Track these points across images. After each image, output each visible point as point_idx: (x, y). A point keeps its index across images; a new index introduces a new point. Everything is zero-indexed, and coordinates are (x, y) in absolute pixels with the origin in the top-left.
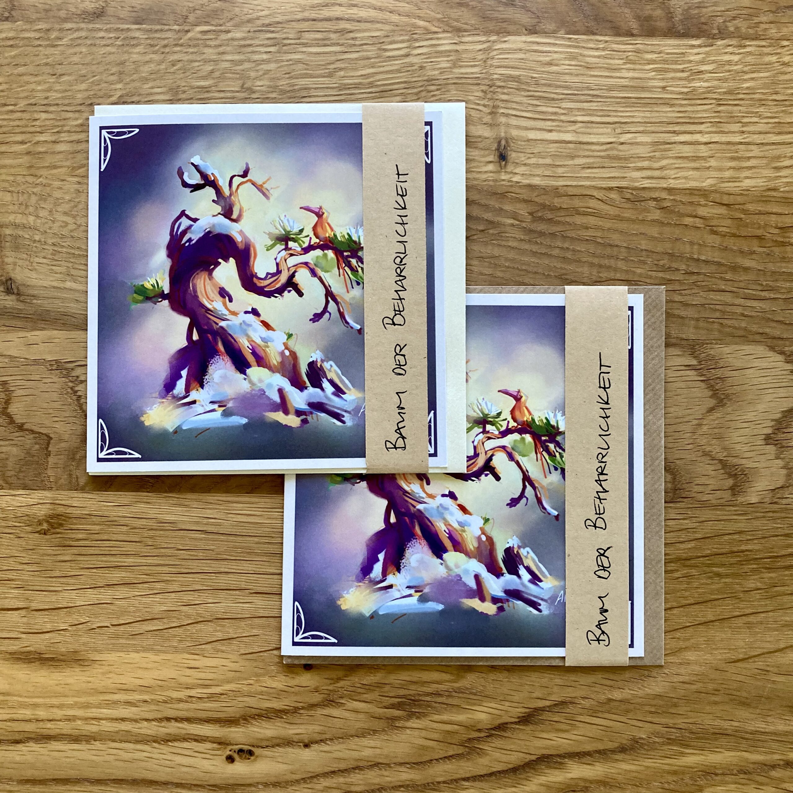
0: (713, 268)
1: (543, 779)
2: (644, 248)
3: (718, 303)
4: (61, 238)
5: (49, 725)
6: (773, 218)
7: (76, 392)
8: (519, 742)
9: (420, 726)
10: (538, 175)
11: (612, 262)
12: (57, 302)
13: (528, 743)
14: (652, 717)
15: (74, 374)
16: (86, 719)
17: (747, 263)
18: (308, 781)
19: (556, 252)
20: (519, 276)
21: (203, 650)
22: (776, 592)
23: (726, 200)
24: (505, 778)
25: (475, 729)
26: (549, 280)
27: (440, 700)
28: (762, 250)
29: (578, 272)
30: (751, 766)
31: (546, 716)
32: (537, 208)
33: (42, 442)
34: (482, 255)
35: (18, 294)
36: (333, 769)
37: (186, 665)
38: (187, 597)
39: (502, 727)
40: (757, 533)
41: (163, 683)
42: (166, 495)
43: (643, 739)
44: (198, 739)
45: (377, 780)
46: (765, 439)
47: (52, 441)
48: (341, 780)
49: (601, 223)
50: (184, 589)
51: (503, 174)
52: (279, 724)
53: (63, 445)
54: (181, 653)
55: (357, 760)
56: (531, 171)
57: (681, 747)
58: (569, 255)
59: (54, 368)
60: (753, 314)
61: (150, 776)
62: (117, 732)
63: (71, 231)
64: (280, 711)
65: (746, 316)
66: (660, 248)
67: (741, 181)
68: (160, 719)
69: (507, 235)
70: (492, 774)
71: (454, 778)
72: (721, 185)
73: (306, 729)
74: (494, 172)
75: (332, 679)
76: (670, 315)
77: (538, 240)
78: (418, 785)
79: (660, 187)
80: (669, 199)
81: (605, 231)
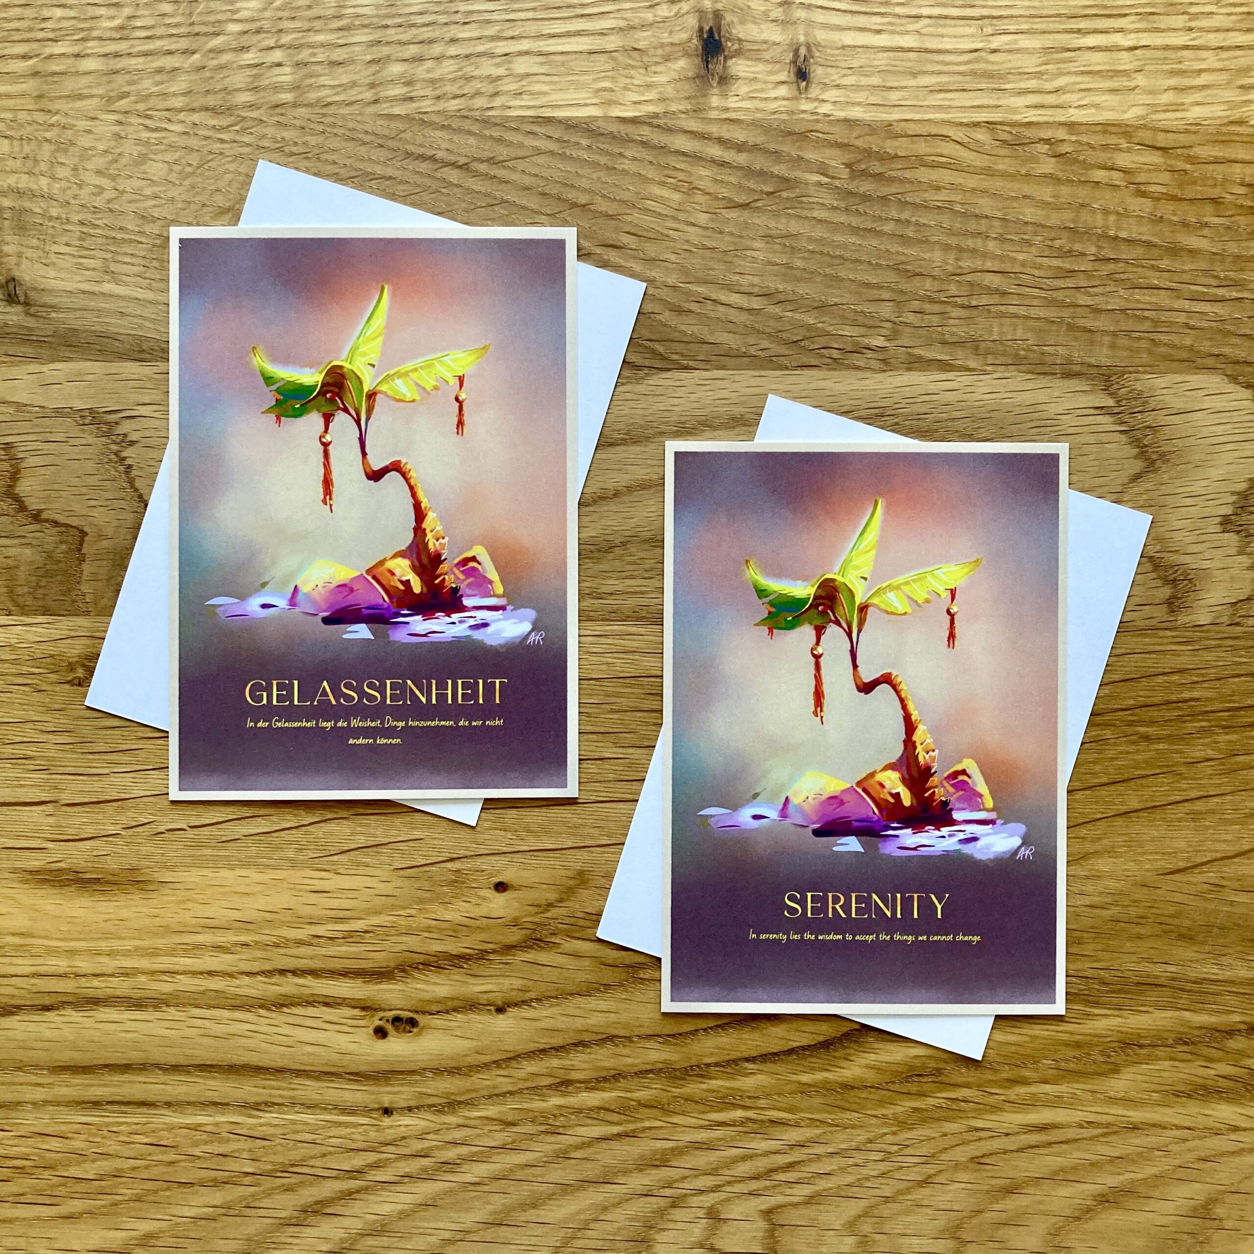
0: (1139, 251)
1: (871, 1058)
2: (1029, 220)
3: (1148, 307)
4: (94, 213)
5: (96, 982)
6: (1237, 168)
7: (124, 459)
10: (859, 104)
11: (979, 243)
12: (89, 316)
15: (120, 430)
16: (153, 973)
17: (1194, 242)
18: (504, 1065)
19: (888, 227)
20: (830, 266)
21: (334, 863)
22: (1237, 763)
23: (1161, 140)
24: (812, 1056)
26: (878, 272)
28: (1218, 220)
29: (925, 259)
30: (1196, 1032)
32: (860, 156)
33: (70, 539)
34: (770, 232)
35: (27, 304)
36: (542, 1047)
37: (308, 888)
40: (1208, 671)
41: (274, 916)
44: (330, 1002)
45: (610, 1063)
46: (1221, 524)
47: (86, 538)
48: (555, 1062)
49: (960, 180)
51: (803, 101)
52: (456, 977)
53: (105, 543)
54: (301, 868)
55: (579, 1032)
56: (848, 96)
57: (1086, 1006)
58: (910, 232)
59: (87, 421)
60: (1205, 324)
61: (253, 1059)
62: (203, 993)
63: (110, 201)
64: (458, 957)
65: (1192, 328)
66: (1055, 219)
67: (1186, 110)
68: (269, 971)
69: (811, 200)
70: (791, 1051)
71: (732, 1057)
72: (1154, 117)
73: (500, 984)
74: (788, 99)
75: (538, 906)
76: (1072, 327)
77: (861, 208)
78: (675, 1070)
79: (1055, 122)
80: (1070, 141)
81: (967, 194)
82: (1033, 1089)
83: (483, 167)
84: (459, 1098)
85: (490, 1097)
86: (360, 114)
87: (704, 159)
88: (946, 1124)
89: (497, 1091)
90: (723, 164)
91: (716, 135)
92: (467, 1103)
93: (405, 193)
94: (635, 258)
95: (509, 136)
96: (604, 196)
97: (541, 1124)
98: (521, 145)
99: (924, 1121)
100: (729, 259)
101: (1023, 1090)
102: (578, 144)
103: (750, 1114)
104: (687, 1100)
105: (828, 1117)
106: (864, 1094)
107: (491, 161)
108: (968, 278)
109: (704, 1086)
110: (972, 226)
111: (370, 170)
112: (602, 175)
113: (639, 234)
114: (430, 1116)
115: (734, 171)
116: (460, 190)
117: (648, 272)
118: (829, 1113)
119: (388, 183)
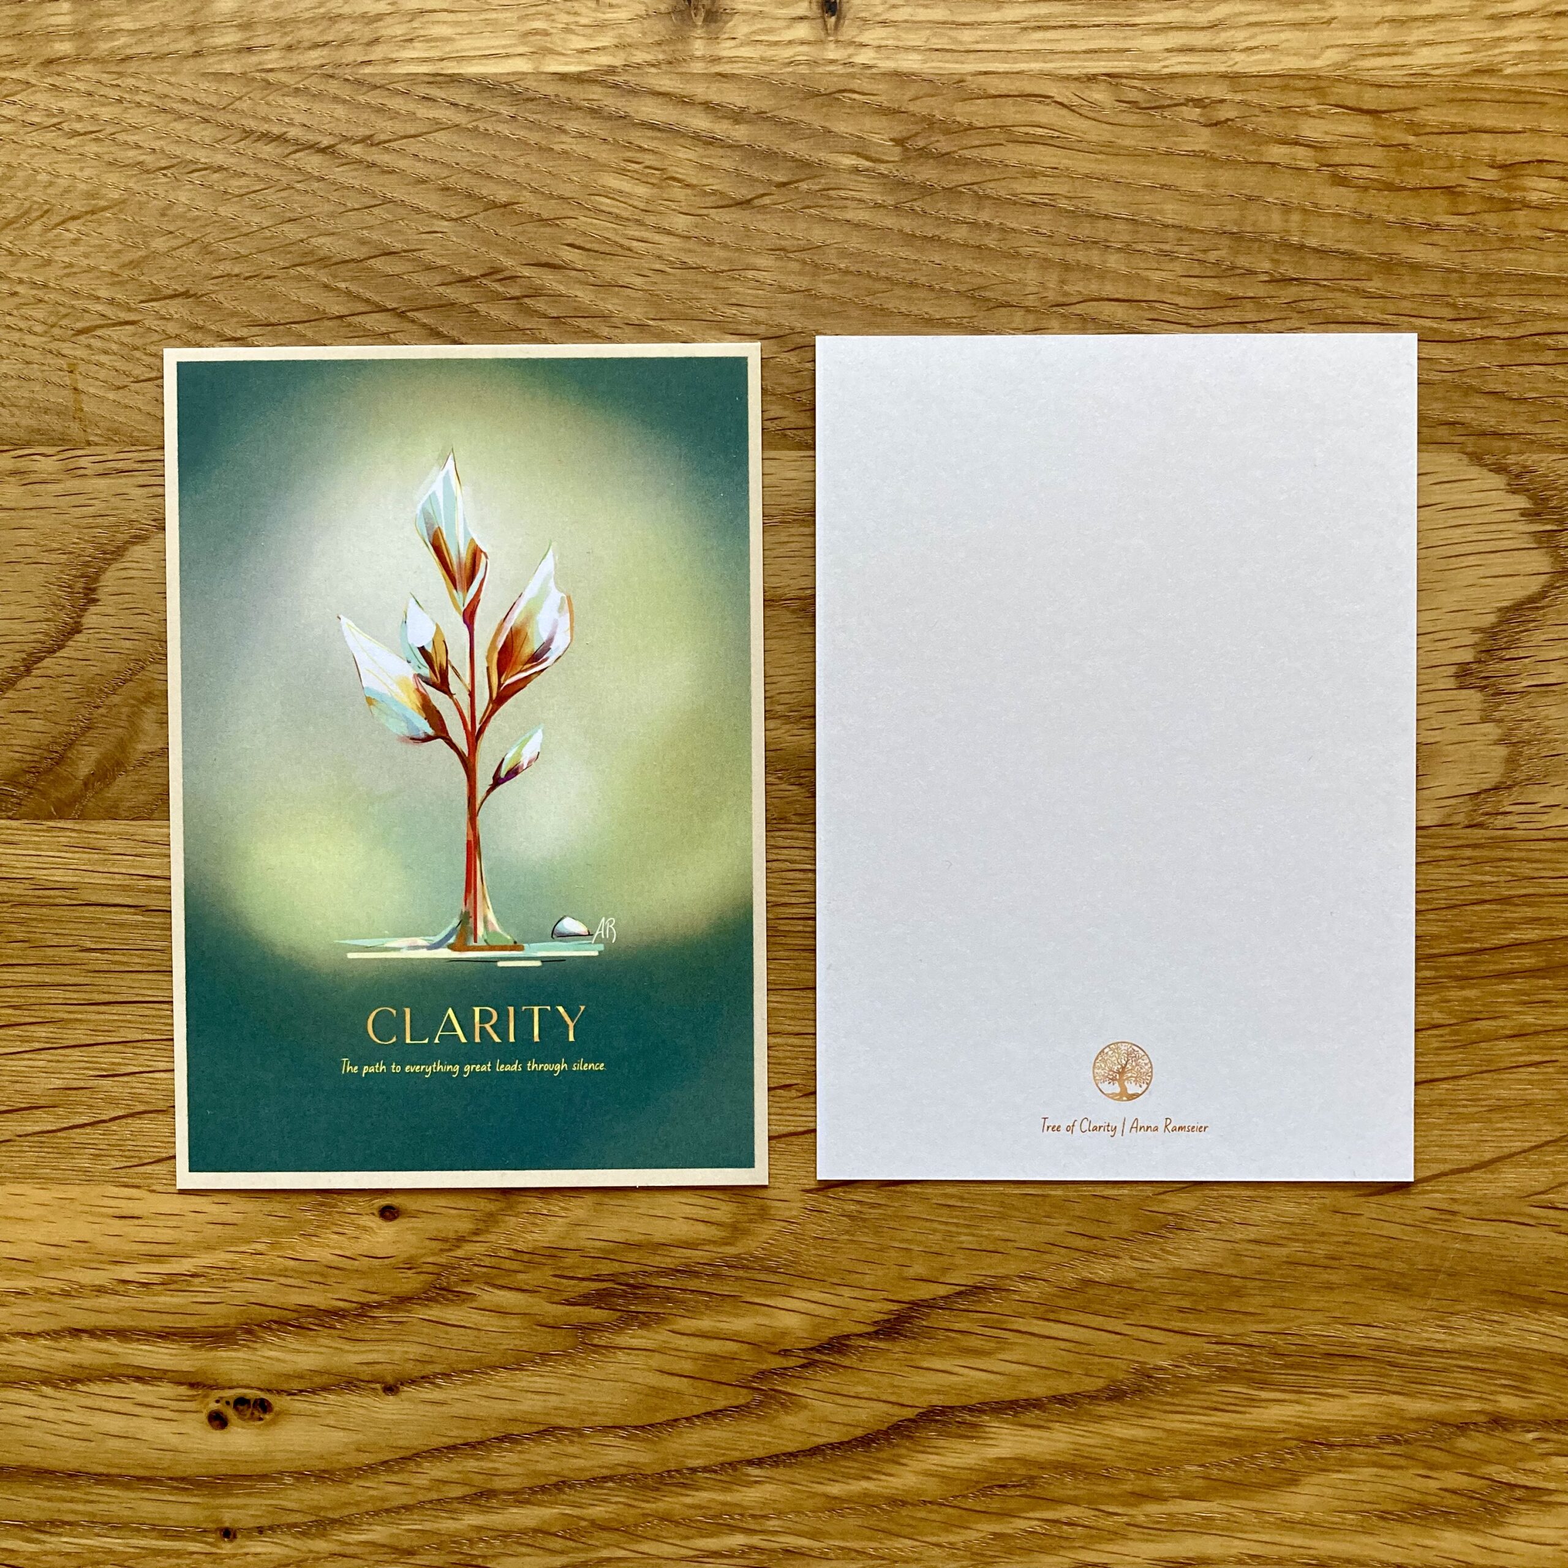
0: (1336, 267)
1: (931, 1461)
2: (1170, 222)
6: (1486, 142)
8: (876, 1377)
9: (650, 1344)
10: (915, 49)
11: (1094, 257)
13: (897, 1381)
14: (1182, 1320)
17: (1418, 252)
18: (396, 1468)
19: (960, 234)
20: (872, 293)
21: (150, 1176)
22: (1478, 1032)
23: (1370, 99)
24: (845, 1458)
25: (776, 1349)
26: (943, 302)
27: (694, 1284)
28: (1453, 220)
29: (1013, 282)
30: (1413, 1426)
31: (940, 1319)
32: (914, 128)
34: (783, 243)
36: (450, 1442)
37: (110, 1211)
38: (108, 1059)
39: (838, 1345)
40: (1435, 895)
41: (61, 1251)
42: (51, 824)
43: (1162, 1369)
44: (144, 1376)
45: (551, 1466)
46: (1457, 676)
48: (471, 1464)
49: (1066, 162)
50: (101, 1039)
51: (831, 46)
52: (326, 1342)
54: (99, 1183)
55: (505, 1421)
56: (898, 38)
57: (1249, 1387)
58: (990, 241)
60: (1433, 376)
61: (34, 1458)
64: (328, 1312)
66: (1209, 221)
67: (1409, 53)
68: (55, 1332)
69: (842, 193)
70: (815, 1450)
71: (728, 1460)
72: (1359, 64)
73: (389, 1351)
74: (809, 43)
75: (445, 1240)
77: (917, 206)
78: (646, 1476)
79: (1210, 73)
80: (1232, 101)
81: (1077, 183)
82: (1172, 1507)
83: (356, 150)
84: (331, 1515)
85: (377, 1513)
86: (174, 73)
87: (684, 135)
88: (1043, 1557)
89: (387, 1505)
90: (710, 141)
91: (701, 98)
92: (345, 1523)
93: (242, 191)
94: (581, 282)
95: (396, 103)
96: (535, 191)
97: (449, 1553)
98: (412, 116)
99: (1010, 1552)
100: (723, 284)
101: (1154, 1508)
102: (496, 114)
103: (755, 1540)
104: (662, 1519)
105: (869, 1546)
106: (919, 1514)
107: (367, 141)
108: (1078, 309)
109: (687, 1500)
110: (1085, 230)
111: (189, 157)
112: (532, 159)
113: (588, 246)
114: (289, 1541)
115: (729, 152)
116: (321, 184)
117: (601, 303)
118: (870, 1539)
119: (216, 176)
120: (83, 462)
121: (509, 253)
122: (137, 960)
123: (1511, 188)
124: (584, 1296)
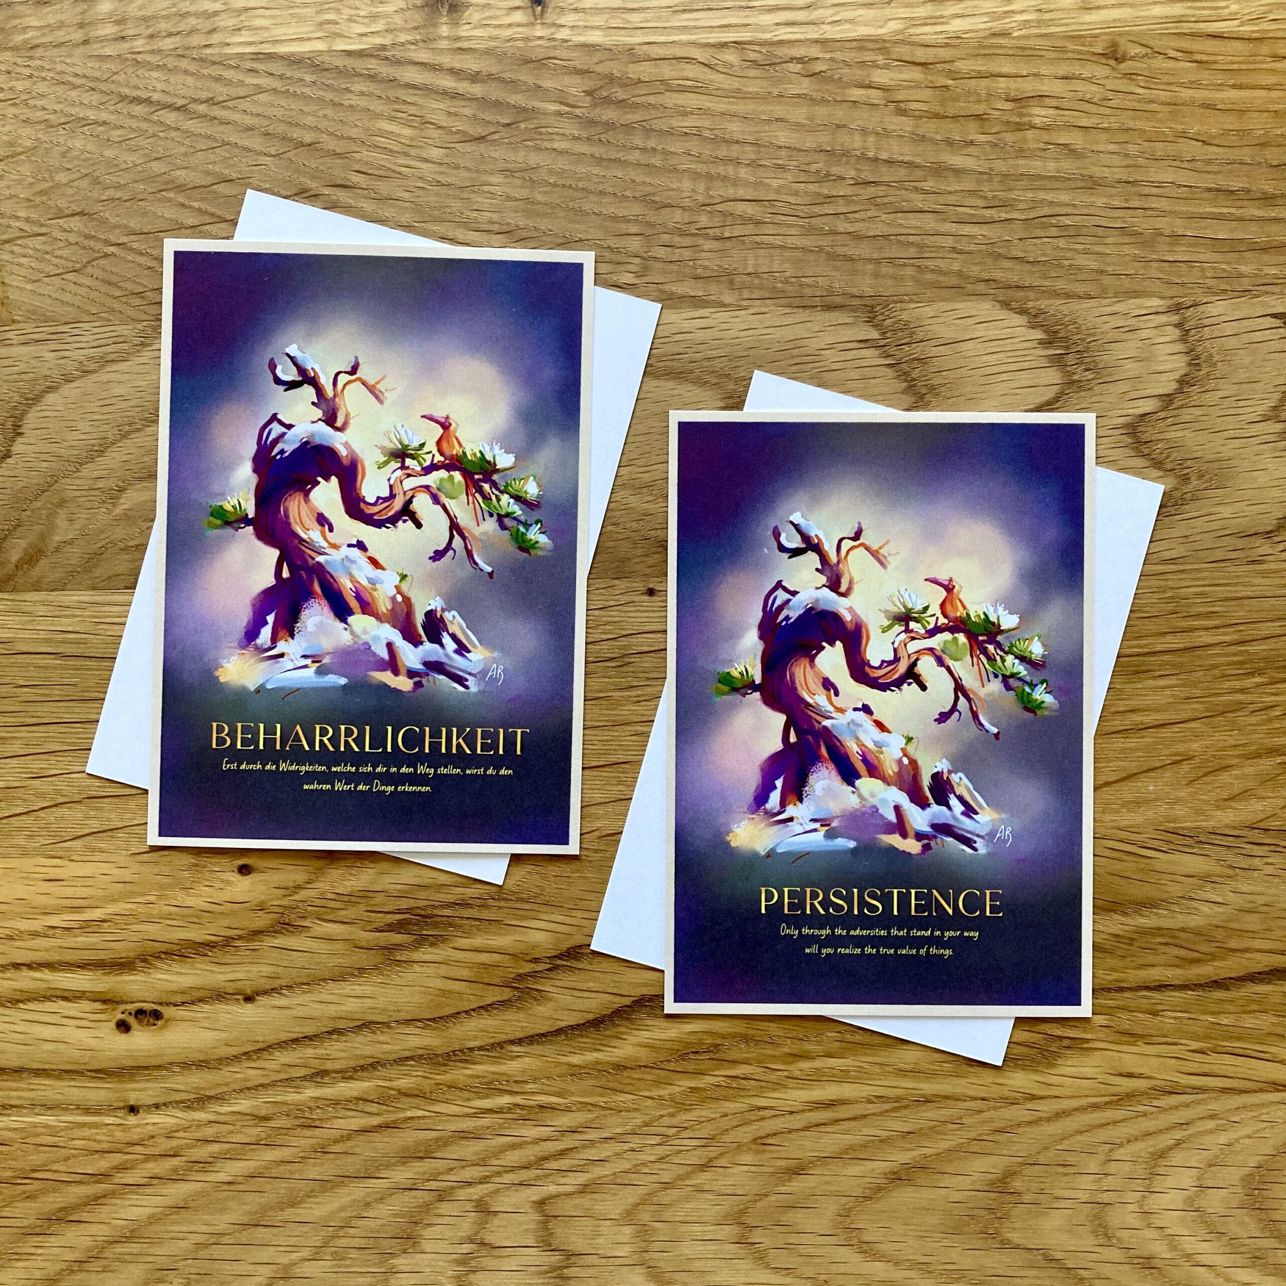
0: (902, 173)
1: (644, 1036)
2: (783, 144)
3: (913, 232)
6: (1002, 83)
8: (602, 976)
9: (435, 958)
10: (598, 28)
11: (730, 170)
17: (957, 161)
18: (254, 1057)
19: (635, 156)
20: (574, 200)
21: (68, 850)
23: (921, 55)
24: (582, 1036)
25: (527, 958)
26: (624, 204)
27: (467, 913)
28: (982, 138)
29: (673, 190)
32: (599, 83)
34: (509, 166)
36: (295, 1036)
37: (42, 876)
38: (36, 765)
39: (573, 954)
41: (7, 907)
44: (67, 997)
45: (369, 1050)
48: (310, 1052)
49: (709, 104)
50: (32, 751)
51: (538, 27)
52: (203, 966)
54: (33, 856)
55: (334, 1019)
56: (586, 20)
58: (656, 161)
60: (973, 247)
64: (201, 944)
65: (961, 252)
66: (810, 142)
67: (946, 23)
69: (550, 130)
70: (560, 1031)
71: (497, 1040)
72: (912, 31)
73: (247, 971)
74: (523, 25)
75: (287, 888)
76: (832, 256)
77: (603, 137)
78: (437, 1055)
79: (807, 40)
80: (824, 59)
81: (716, 118)
82: (818, 1063)
83: (202, 108)
84: (208, 1093)
85: (241, 1091)
86: (70, 56)
87: (437, 92)
88: (727, 1104)
89: (249, 1085)
90: (455, 96)
91: (449, 66)
92: (219, 1098)
93: (120, 139)
94: (366, 198)
95: (229, 74)
96: (331, 134)
97: (296, 1117)
98: (241, 83)
99: (703, 1101)
100: (466, 196)
101: (805, 1065)
102: (302, 80)
103: (518, 1099)
104: (450, 1087)
105: (600, 1100)
106: (636, 1075)
107: (210, 101)
108: (720, 207)
109: (468, 1072)
110: (723, 152)
111: (81, 116)
112: (329, 112)
113: (370, 172)
114: (180, 1114)
115: (469, 103)
116: (178, 133)
117: (380, 212)
118: (602, 1095)
119: (101, 128)
120: (10, 335)
121: (313, 178)
122: (57, 692)
123: (1021, 115)
124: (389, 925)
